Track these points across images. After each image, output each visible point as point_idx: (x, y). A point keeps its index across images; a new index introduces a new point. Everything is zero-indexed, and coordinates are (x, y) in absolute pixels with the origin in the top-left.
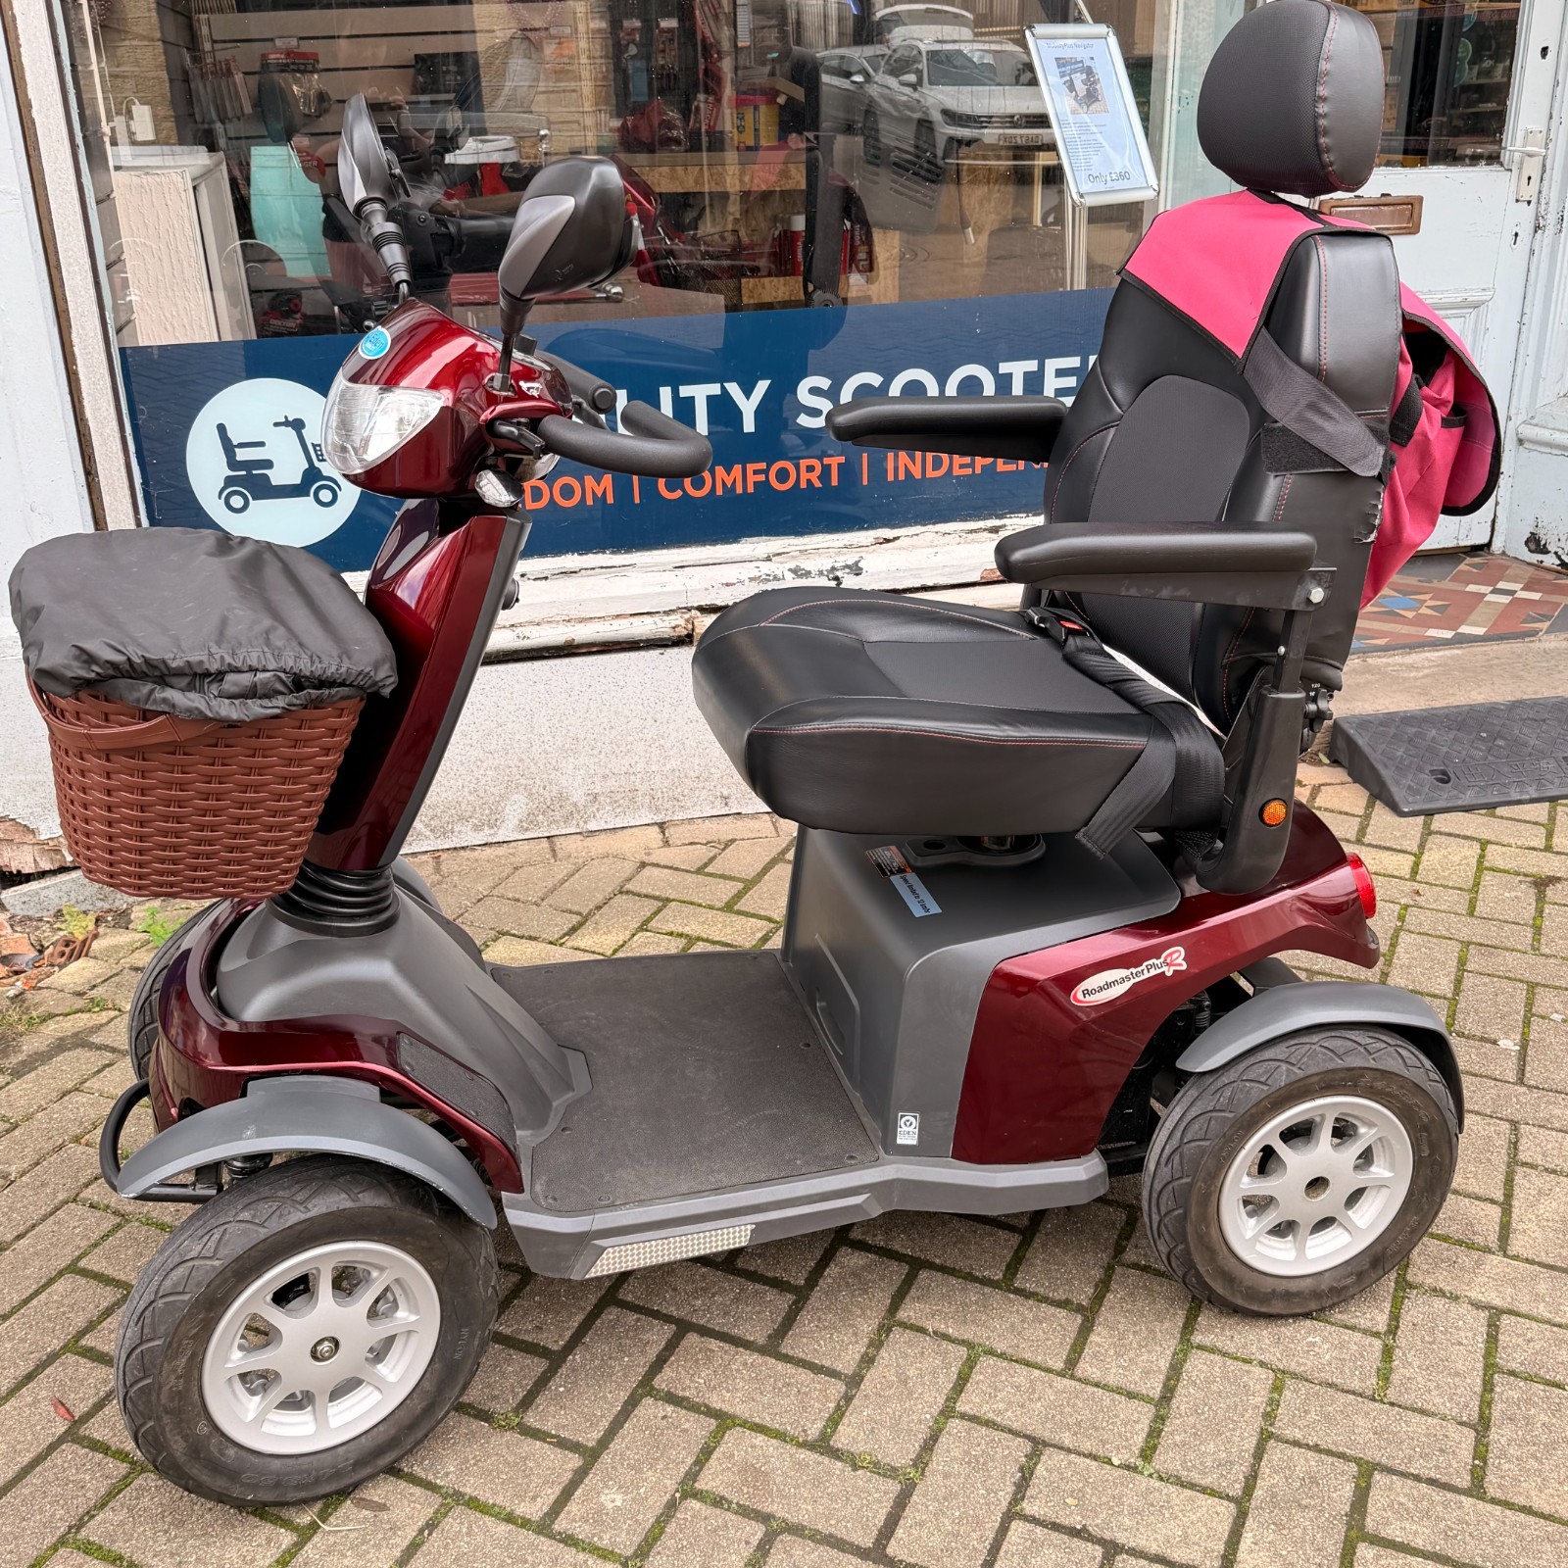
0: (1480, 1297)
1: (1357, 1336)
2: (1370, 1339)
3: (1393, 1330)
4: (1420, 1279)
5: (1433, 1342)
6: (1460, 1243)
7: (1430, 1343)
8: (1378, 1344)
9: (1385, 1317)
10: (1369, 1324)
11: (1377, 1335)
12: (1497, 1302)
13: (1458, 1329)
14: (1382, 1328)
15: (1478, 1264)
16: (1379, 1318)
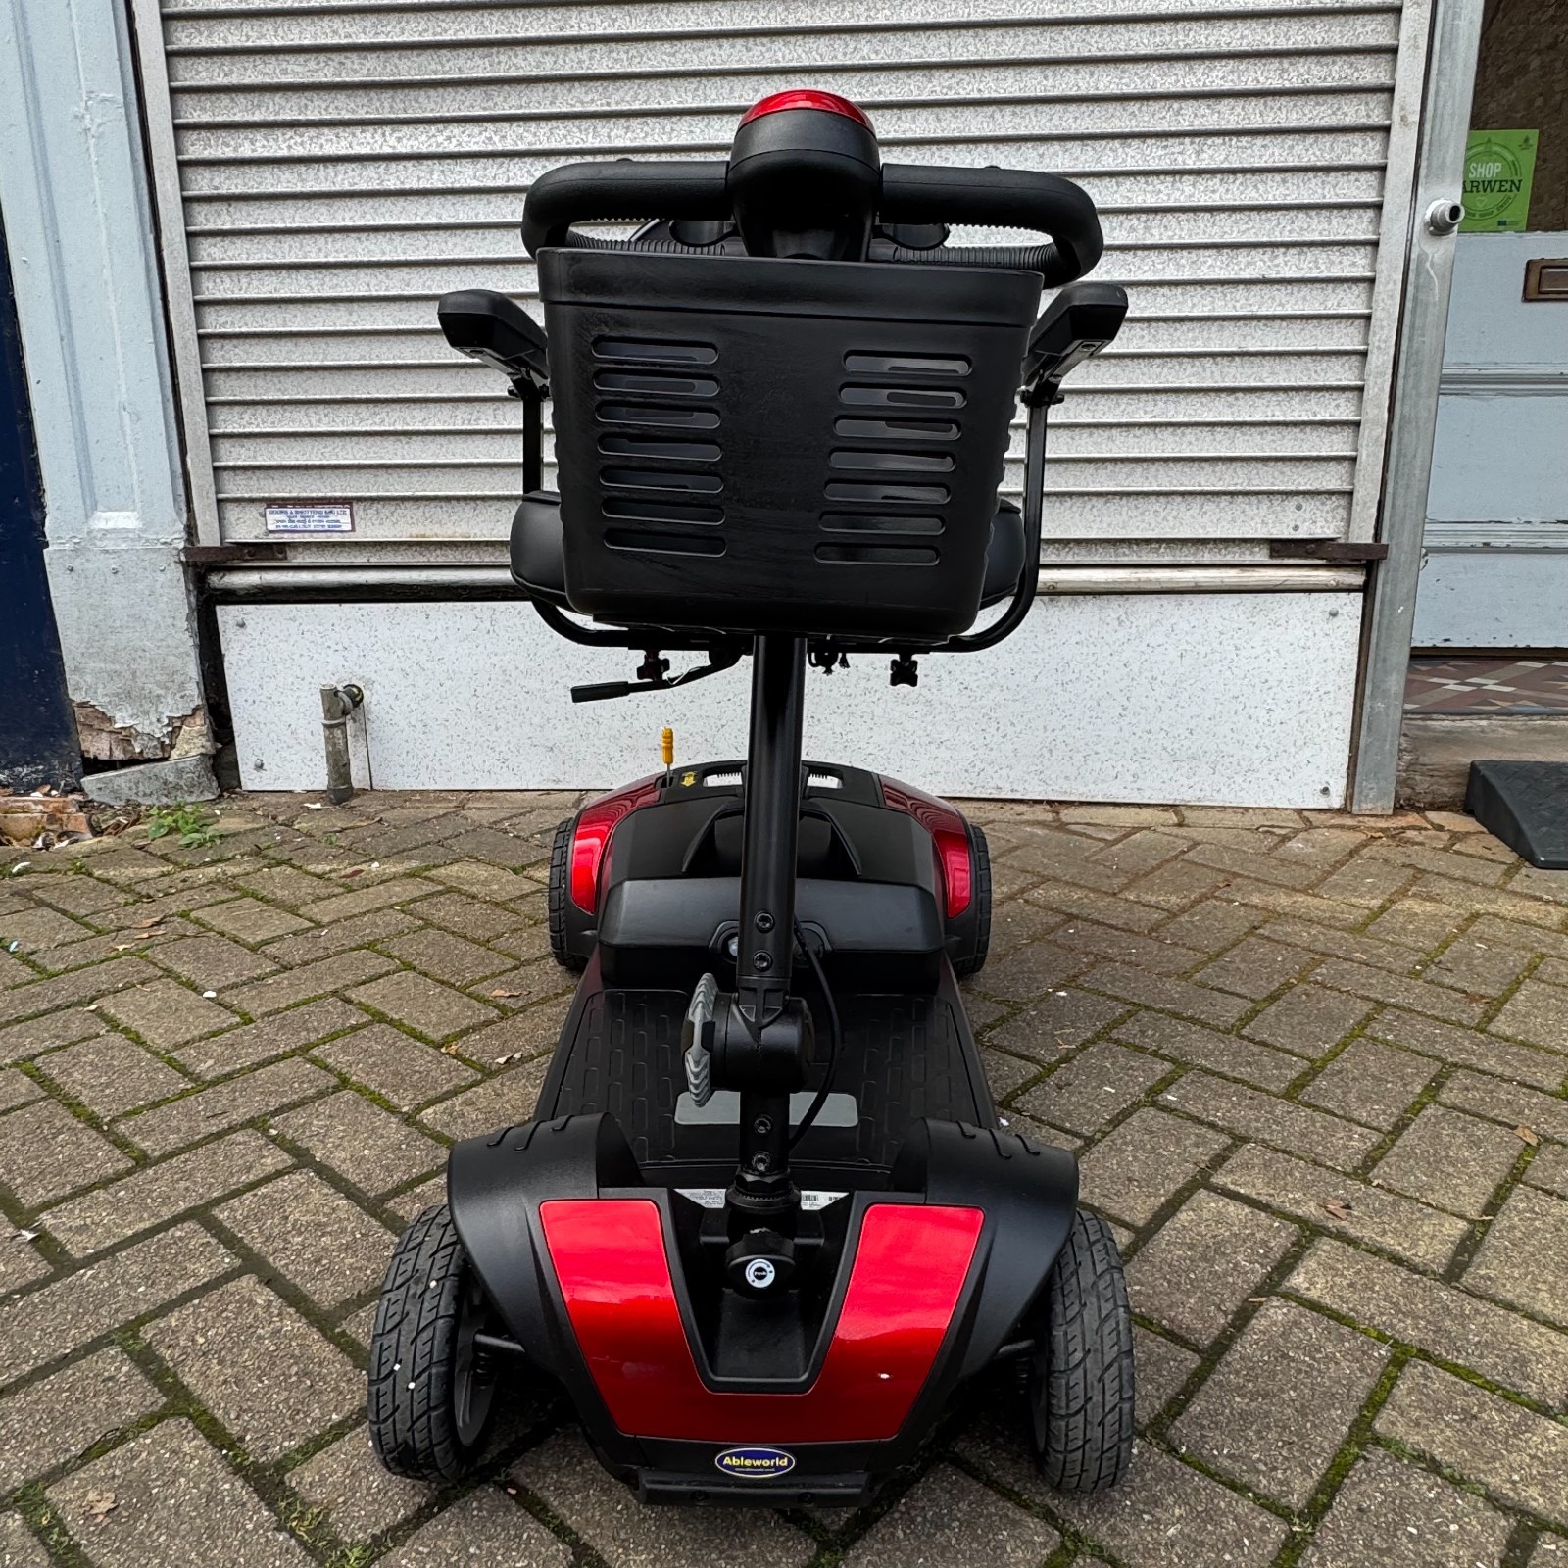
0: (1507, 1488)
1: (1244, 1507)
2: (1265, 1518)
3: (1316, 1510)
4: (1400, 1430)
5: (1388, 1552)
6: (1492, 1387)
7: (1382, 1552)
8: (1278, 1530)
9: (1310, 1483)
10: (1275, 1489)
11: (1285, 1514)
12: (1538, 1504)
13: (1445, 1537)
14: (1296, 1500)
15: (1518, 1429)
16: (1297, 1484)
